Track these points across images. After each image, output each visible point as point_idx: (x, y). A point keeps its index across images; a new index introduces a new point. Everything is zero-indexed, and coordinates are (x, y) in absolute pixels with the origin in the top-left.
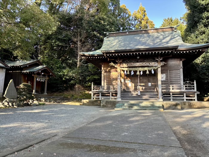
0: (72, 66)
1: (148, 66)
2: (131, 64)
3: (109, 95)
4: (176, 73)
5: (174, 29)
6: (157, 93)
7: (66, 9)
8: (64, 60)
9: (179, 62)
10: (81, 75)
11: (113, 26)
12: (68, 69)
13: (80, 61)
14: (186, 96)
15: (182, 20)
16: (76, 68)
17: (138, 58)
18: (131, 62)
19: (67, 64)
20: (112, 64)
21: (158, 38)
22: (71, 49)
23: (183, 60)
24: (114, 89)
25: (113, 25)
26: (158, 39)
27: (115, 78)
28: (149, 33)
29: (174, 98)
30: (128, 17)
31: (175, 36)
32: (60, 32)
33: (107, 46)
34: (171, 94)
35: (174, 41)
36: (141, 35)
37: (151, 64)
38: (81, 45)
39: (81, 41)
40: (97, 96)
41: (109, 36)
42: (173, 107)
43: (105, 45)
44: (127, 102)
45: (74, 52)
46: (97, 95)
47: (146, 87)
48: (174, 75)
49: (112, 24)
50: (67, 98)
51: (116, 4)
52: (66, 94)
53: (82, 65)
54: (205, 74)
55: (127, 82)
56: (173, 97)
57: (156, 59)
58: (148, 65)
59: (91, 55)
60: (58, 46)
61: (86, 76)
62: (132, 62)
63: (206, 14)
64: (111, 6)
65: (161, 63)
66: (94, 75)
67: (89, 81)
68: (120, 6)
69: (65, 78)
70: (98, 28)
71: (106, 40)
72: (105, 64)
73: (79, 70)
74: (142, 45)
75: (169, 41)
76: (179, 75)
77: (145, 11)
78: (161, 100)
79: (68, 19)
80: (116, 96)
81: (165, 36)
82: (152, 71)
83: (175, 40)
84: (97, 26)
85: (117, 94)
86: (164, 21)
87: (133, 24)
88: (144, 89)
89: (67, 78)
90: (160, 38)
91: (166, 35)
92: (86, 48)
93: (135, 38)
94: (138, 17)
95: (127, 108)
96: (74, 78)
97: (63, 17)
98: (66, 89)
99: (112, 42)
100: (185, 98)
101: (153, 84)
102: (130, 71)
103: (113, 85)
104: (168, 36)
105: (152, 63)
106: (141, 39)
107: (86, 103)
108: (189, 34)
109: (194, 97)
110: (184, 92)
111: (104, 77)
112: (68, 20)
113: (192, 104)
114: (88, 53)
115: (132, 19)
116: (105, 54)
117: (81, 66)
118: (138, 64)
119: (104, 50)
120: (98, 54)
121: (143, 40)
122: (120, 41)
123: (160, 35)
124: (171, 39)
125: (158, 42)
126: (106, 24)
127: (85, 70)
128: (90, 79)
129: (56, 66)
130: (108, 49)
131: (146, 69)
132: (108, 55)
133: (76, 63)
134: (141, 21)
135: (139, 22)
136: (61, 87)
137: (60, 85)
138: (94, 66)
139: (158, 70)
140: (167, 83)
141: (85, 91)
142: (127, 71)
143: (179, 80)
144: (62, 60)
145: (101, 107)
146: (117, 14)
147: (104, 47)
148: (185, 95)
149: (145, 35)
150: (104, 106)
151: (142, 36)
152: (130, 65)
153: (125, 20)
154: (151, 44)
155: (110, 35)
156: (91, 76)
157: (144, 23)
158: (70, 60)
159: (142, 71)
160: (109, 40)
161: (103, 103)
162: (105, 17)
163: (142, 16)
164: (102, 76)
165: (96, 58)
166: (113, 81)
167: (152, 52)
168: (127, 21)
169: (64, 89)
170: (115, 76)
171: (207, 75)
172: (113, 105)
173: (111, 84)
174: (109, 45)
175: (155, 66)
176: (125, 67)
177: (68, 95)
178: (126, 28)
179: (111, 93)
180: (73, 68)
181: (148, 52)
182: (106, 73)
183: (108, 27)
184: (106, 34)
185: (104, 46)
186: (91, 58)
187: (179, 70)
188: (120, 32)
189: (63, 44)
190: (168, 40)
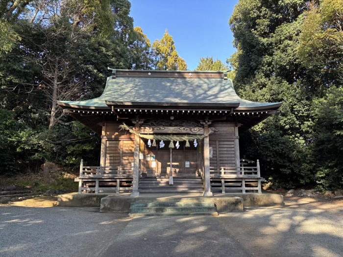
0: (39, 124)
1: (188, 134)
2: (160, 129)
3: (114, 184)
4: (229, 146)
5: (223, 75)
6: (200, 180)
7: (33, 17)
8: (22, 113)
9: (233, 128)
10: (58, 142)
11: (123, 59)
12: (29, 130)
13: (56, 116)
14: (246, 184)
15: (230, 63)
16: (48, 128)
17: (172, 118)
18: (159, 125)
19: (27, 119)
20: (124, 126)
21: (200, 87)
22: (40, 93)
23: (240, 125)
24: (124, 173)
25: (122, 57)
26: (200, 89)
27: (127, 152)
28: (185, 78)
29: (228, 188)
30: (146, 49)
31: (226, 87)
32: (17, 57)
33: (114, 92)
34: (223, 181)
35: (225, 95)
36: (172, 79)
37: (192, 129)
38: (60, 86)
39: (60, 78)
40: (89, 186)
41: (116, 76)
42: (232, 207)
43: (110, 90)
44: (152, 200)
45: (45, 98)
46: (90, 184)
47: (181, 170)
48: (226, 149)
49: (120, 55)
50: (24, 188)
51: (126, 24)
52: (21, 180)
53: (59, 123)
54: (267, 148)
55: (149, 159)
56: (226, 186)
57: (201, 123)
58: (188, 131)
59: (81, 107)
60: (11, 83)
61: (66, 145)
62: (161, 125)
63: (267, 59)
64: (118, 27)
65: (209, 129)
66: (83, 143)
67: (72, 154)
68: (133, 29)
69: (21, 148)
70: (95, 60)
71: (112, 83)
72: (108, 125)
73: (53, 133)
74: (176, 97)
75: (218, 94)
76: (233, 149)
77: (173, 43)
78: (210, 193)
79: (36, 34)
80: (129, 186)
81: (210, 86)
82: (195, 142)
83: (226, 93)
84: (93, 56)
85: (130, 182)
86: (201, 62)
87: (152, 61)
88: (177, 172)
89: (27, 147)
90: (204, 87)
91: (212, 83)
92: (69, 93)
93: (163, 83)
94: (162, 50)
95: (153, 212)
96: (42, 148)
97: (26, 31)
98: (23, 170)
99: (123, 87)
100: (244, 188)
101: (192, 163)
102: (158, 142)
103: (123, 166)
104: (216, 86)
105: (196, 129)
106: (173, 87)
107: (66, 202)
108: (242, 86)
109: (257, 186)
110: (242, 179)
111: (106, 150)
112: (36, 37)
113: (255, 199)
114: (76, 103)
115: (152, 52)
116: (113, 107)
117: (58, 125)
118: (171, 129)
119: (107, 99)
120: (96, 105)
121: (177, 88)
122: (137, 85)
123: (204, 83)
124: (221, 91)
125: (202, 94)
126: (110, 53)
127: (66, 134)
128: (74, 151)
129: (4, 122)
130: (117, 98)
131: (185, 138)
132: (119, 110)
133: (47, 119)
134: (166, 57)
135: (163, 59)
136: (11, 167)
137: (10, 163)
138: (84, 126)
139: (205, 142)
140: (216, 162)
141: (63, 173)
142: (152, 141)
143: (233, 159)
144: (16, 112)
145: (101, 211)
146: (127, 40)
147: (106, 94)
148: (244, 183)
149: (180, 80)
150: (106, 210)
151: (175, 81)
152: (157, 130)
153: (140, 52)
154: (191, 95)
155: (118, 73)
156: (77, 145)
157: (171, 60)
158: (34, 113)
159: (178, 142)
160: (117, 83)
161: (105, 203)
162: (108, 42)
163: (168, 49)
164: (102, 147)
165: (93, 112)
166: (123, 156)
167: (197, 110)
168: (144, 55)
169: (19, 169)
170: (127, 148)
171: (270, 151)
172: (126, 206)
173: (120, 164)
174: (117, 92)
175: (201, 135)
176: (150, 134)
177: (26, 182)
178: (143, 66)
179: (118, 180)
180: (41, 129)
181: (191, 110)
182: (111, 142)
183: (113, 59)
184: (112, 71)
185: (108, 93)
186: (81, 112)
187: (234, 141)
188: (130, 70)
189: (23, 82)
190: (216, 92)
